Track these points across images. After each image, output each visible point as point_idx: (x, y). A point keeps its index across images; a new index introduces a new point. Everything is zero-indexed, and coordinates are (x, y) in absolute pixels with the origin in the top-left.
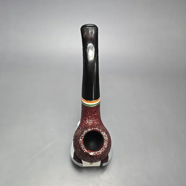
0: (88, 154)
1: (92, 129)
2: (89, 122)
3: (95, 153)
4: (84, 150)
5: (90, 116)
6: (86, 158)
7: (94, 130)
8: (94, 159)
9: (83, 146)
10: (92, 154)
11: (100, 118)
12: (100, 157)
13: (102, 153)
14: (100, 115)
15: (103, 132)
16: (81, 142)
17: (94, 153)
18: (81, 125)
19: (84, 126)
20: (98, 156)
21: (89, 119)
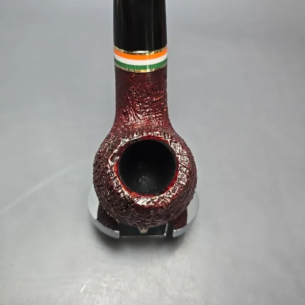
0: (133, 202)
1: (145, 134)
2: (138, 120)
3: (152, 200)
4: (120, 191)
5: (138, 103)
6: (126, 214)
7: (149, 136)
8: (149, 218)
9: (116, 182)
10: (142, 202)
11: (167, 112)
12: (168, 211)
13: (172, 199)
14: (166, 103)
15: (176, 142)
16: (111, 168)
17: (149, 199)
18: (116, 129)
19: (122, 129)
20: (162, 207)
21: (136, 111)
